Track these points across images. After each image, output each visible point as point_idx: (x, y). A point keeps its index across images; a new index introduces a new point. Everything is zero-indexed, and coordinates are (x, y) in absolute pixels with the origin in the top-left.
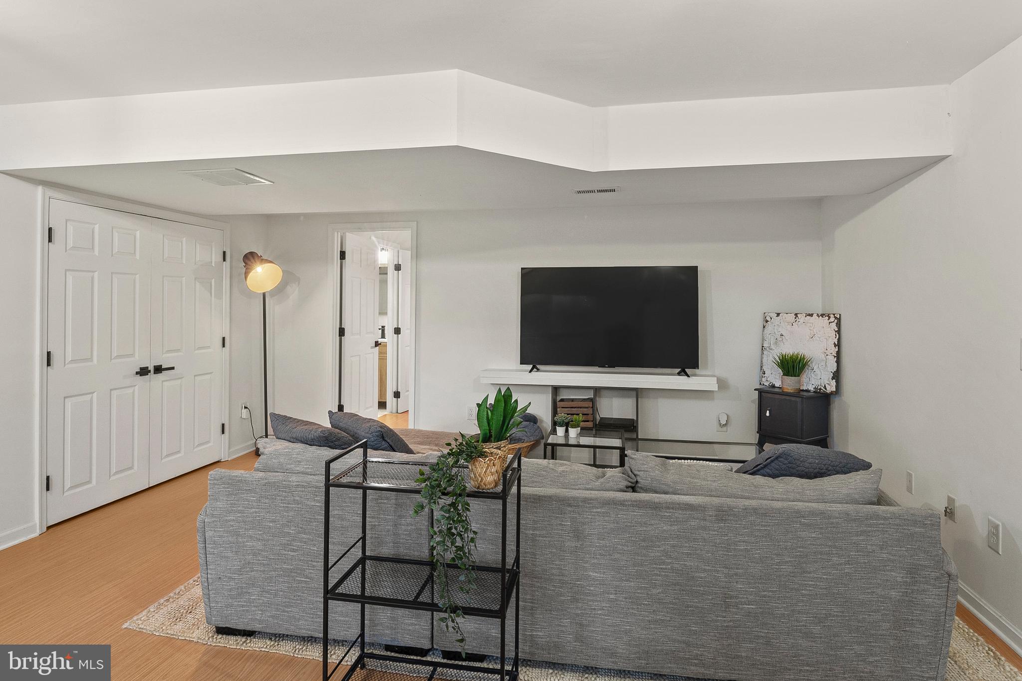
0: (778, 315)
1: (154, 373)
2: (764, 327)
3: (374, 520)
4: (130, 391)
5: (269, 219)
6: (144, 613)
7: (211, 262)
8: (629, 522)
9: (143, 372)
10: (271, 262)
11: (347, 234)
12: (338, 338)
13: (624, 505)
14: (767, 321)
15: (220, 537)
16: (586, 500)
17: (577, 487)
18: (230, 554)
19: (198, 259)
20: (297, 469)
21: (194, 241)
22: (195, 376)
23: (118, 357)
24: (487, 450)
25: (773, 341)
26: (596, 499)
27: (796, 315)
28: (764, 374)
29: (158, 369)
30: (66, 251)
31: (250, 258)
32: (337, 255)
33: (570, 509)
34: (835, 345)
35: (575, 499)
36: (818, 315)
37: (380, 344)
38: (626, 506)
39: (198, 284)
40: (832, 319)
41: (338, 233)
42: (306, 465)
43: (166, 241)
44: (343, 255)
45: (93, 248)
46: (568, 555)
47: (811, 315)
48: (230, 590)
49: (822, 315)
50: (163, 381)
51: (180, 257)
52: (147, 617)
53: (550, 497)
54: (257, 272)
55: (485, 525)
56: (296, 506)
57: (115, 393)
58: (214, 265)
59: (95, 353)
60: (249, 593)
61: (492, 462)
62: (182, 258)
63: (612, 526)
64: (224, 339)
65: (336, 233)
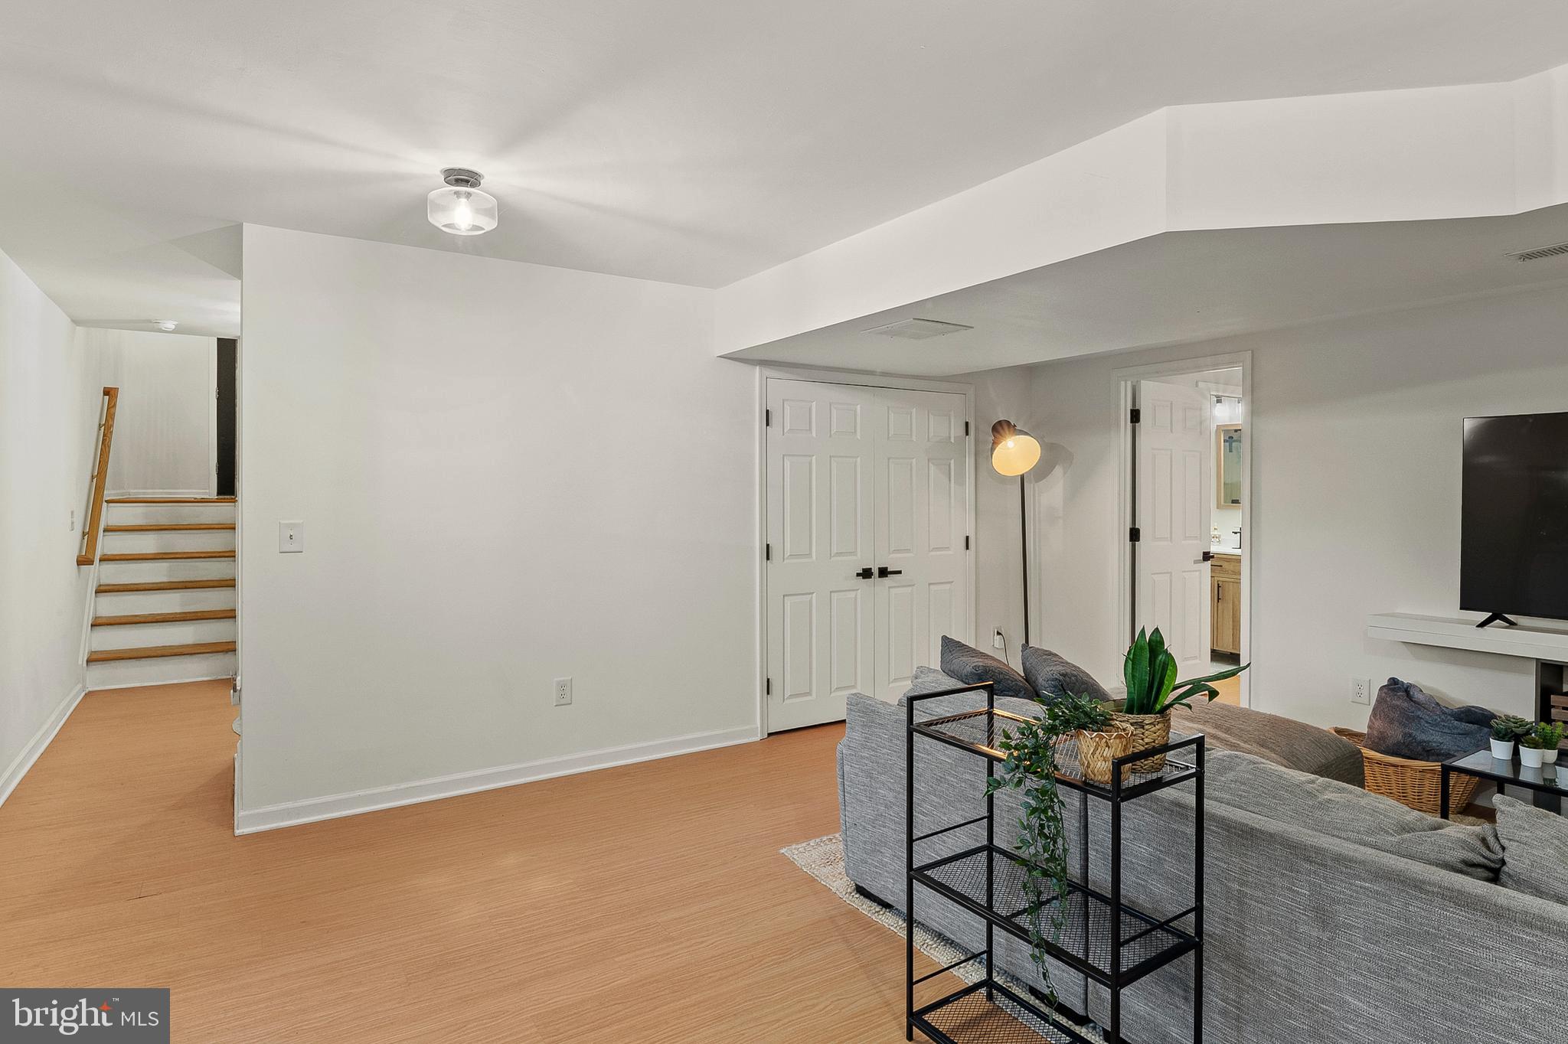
1: (879, 577)
3: (1011, 800)
4: (852, 595)
5: (1030, 371)
6: (804, 845)
7: (950, 438)
8: (1434, 928)
9: (866, 574)
10: (1026, 434)
11: (1142, 381)
12: (1128, 543)
13: (1421, 890)
15: (857, 775)
16: (1340, 859)
17: (1343, 835)
18: (864, 799)
19: (931, 435)
20: (936, 710)
21: (927, 413)
22: (930, 584)
23: (839, 554)
24: (1117, 722)
26: (1363, 863)
29: (884, 572)
30: (783, 434)
31: (1000, 428)
32: (1125, 416)
33: (1307, 866)
35: (1318, 850)
37: (1213, 557)
38: (1427, 892)
39: (932, 467)
41: (1126, 383)
42: (947, 707)
43: (892, 416)
44: (1135, 416)
45: (810, 430)
46: (1304, 948)
48: (865, 843)
50: (889, 588)
51: (909, 433)
52: (805, 849)
53: (1271, 835)
54: (1008, 449)
55: (1161, 851)
56: (926, 756)
57: (835, 596)
58: (953, 441)
59: (814, 549)
60: (881, 852)
61: (1104, 740)
62: (911, 435)
63: (1396, 923)
64: (967, 538)
65: (1123, 383)
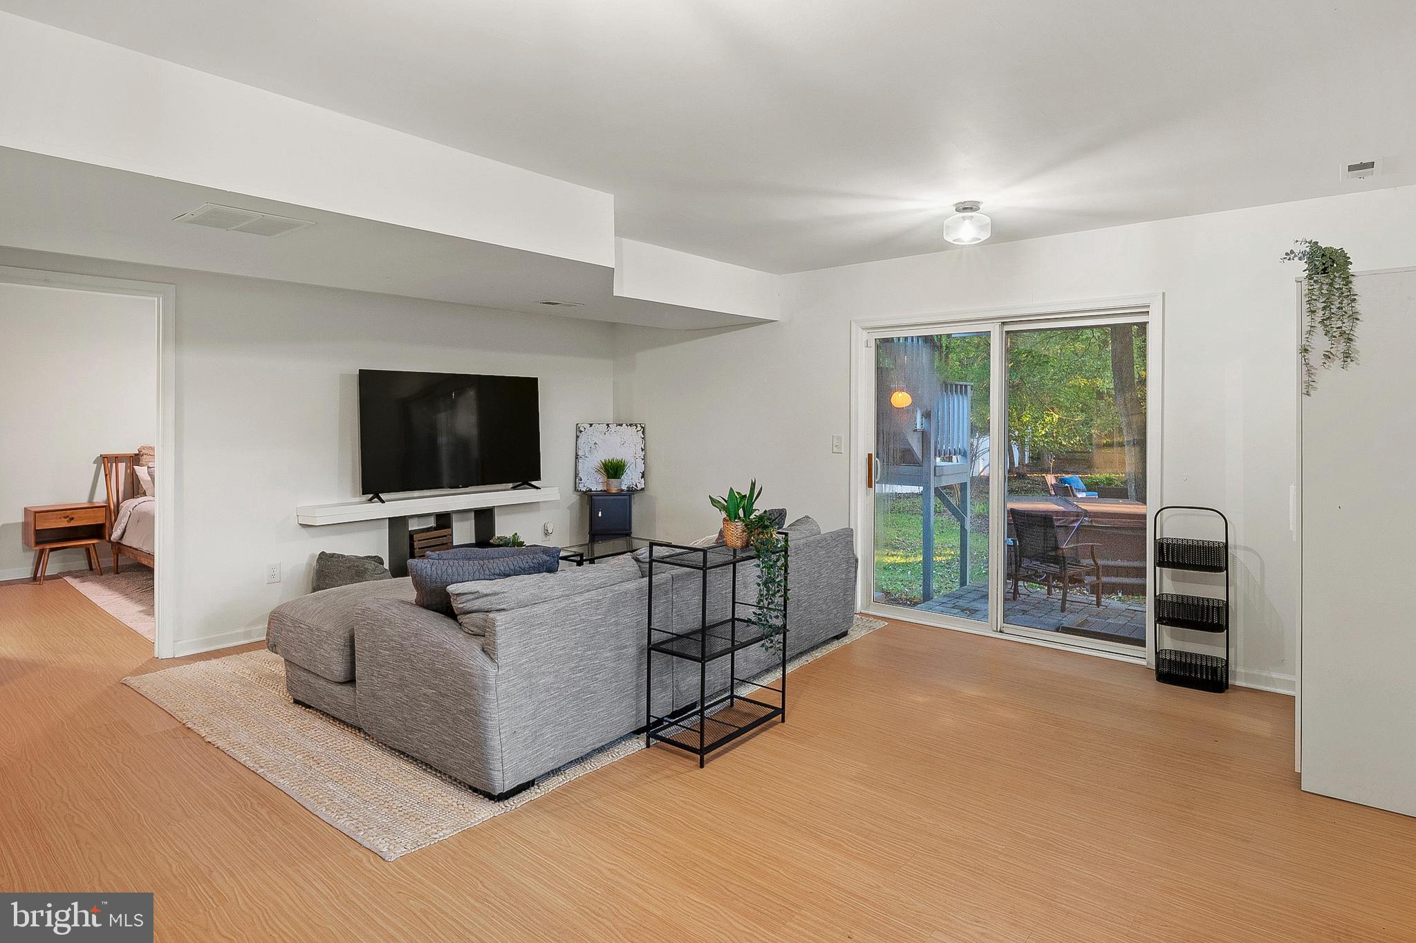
0: (591, 425)
2: (577, 437)
14: (581, 432)
15: (514, 685)
18: (524, 701)
25: (587, 449)
27: (608, 425)
28: (581, 480)
34: (642, 450)
36: (627, 425)
40: (639, 428)
47: (621, 425)
49: (631, 425)
60: (543, 734)
